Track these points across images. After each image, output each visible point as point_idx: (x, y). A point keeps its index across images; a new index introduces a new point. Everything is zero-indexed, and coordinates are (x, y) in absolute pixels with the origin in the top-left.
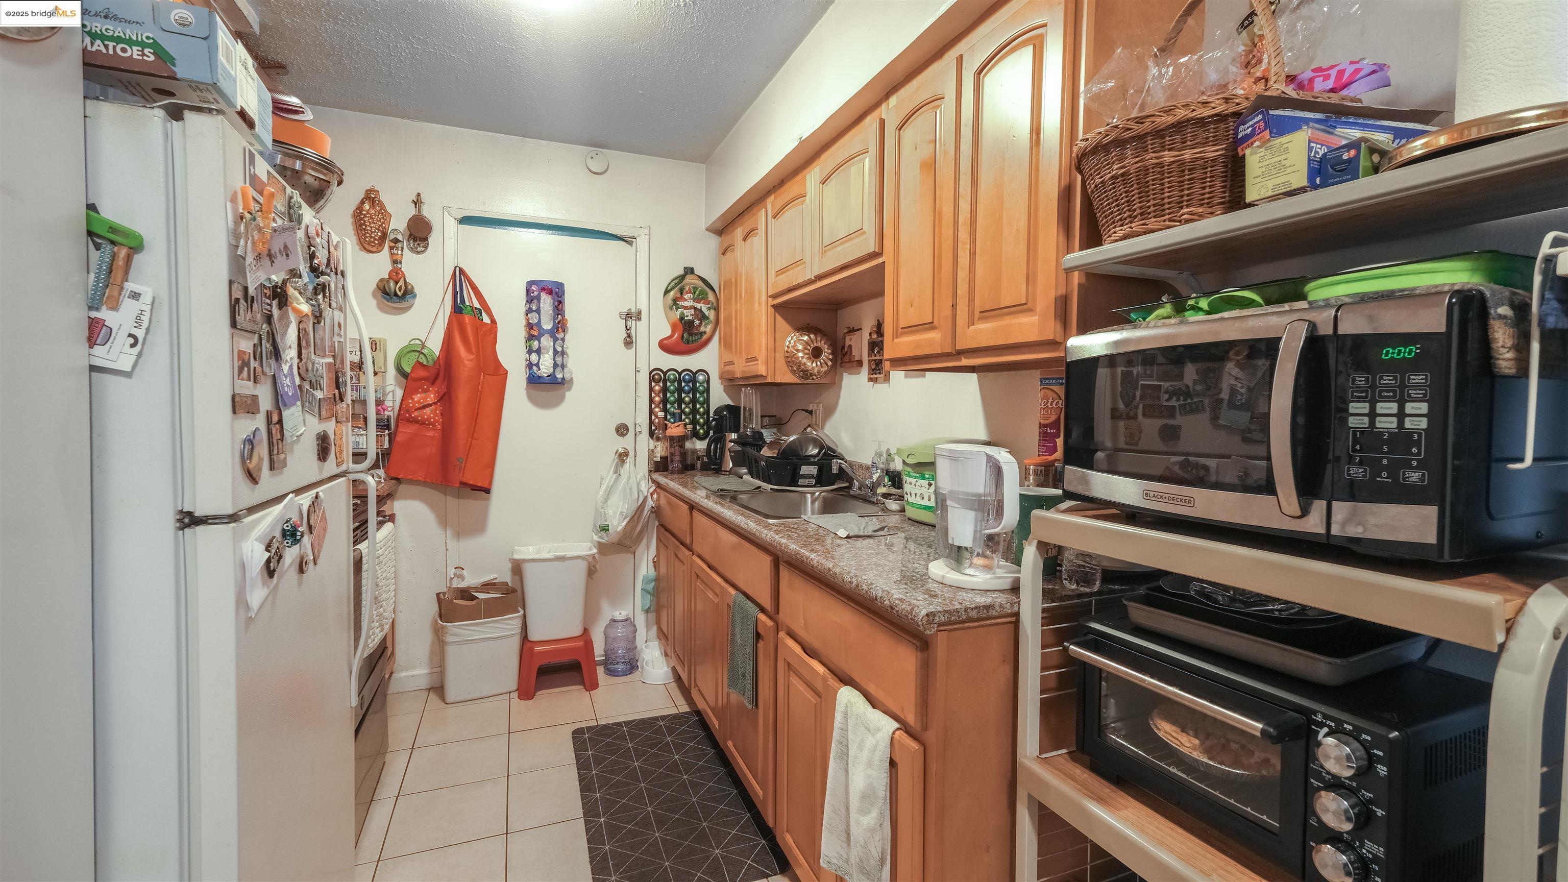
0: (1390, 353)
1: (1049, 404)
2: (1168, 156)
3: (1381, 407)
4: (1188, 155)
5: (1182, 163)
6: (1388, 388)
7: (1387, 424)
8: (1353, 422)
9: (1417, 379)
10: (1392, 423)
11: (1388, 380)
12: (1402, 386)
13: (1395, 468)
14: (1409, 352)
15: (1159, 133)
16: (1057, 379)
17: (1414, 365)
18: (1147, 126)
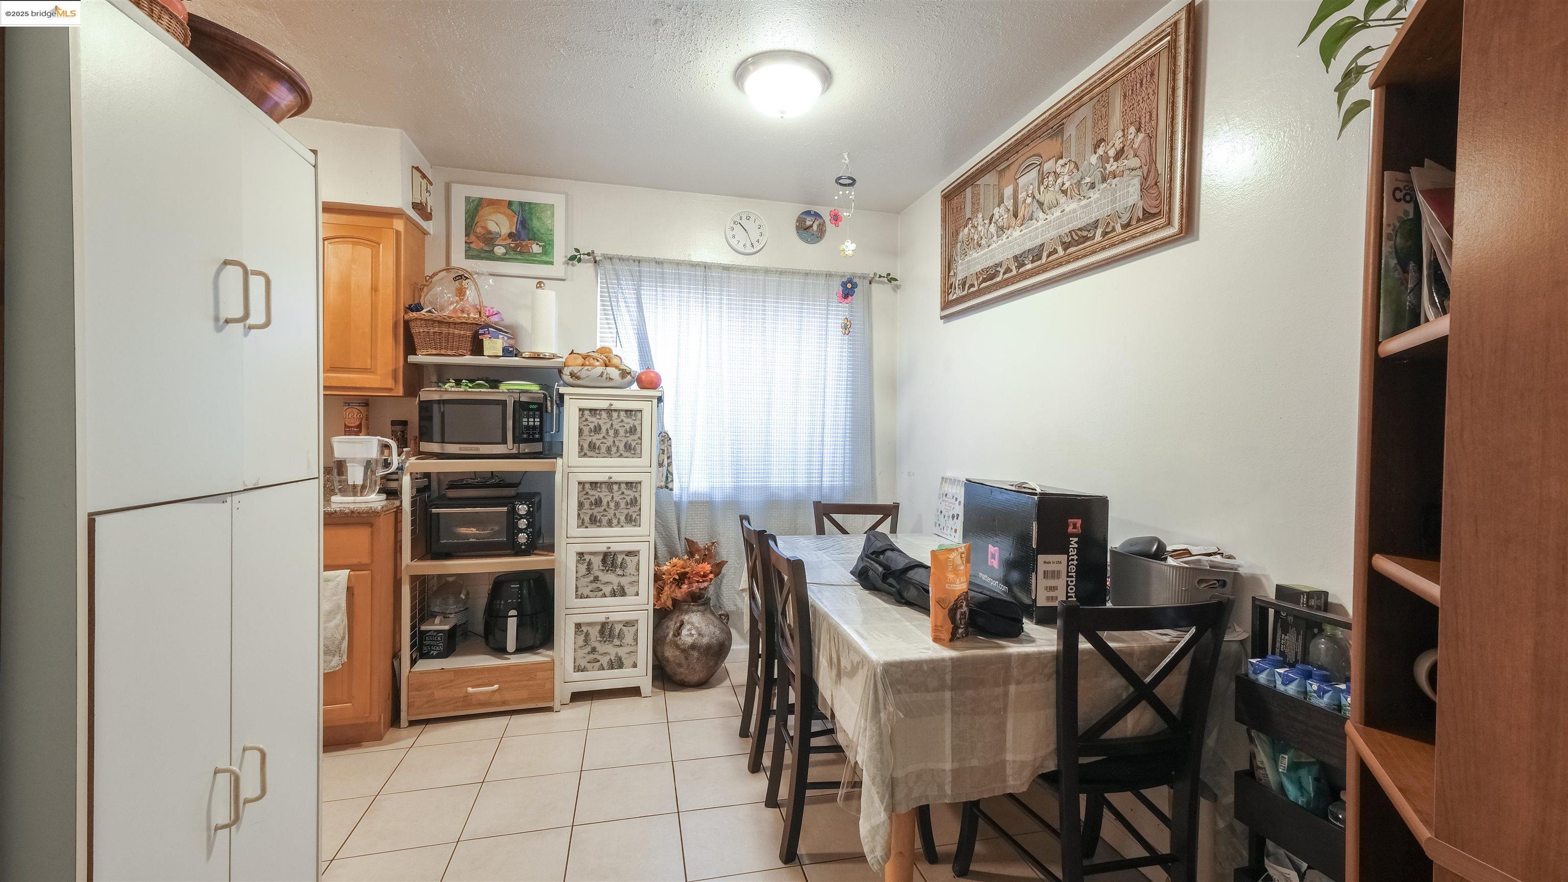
0: (531, 407)
1: (355, 416)
2: (456, 332)
3: (530, 420)
4: (462, 333)
5: (460, 335)
6: (531, 415)
7: (531, 424)
8: (524, 423)
9: (537, 413)
10: (532, 423)
11: (531, 413)
12: (534, 415)
13: (534, 434)
14: (535, 407)
15: (455, 323)
16: (359, 403)
17: (537, 410)
18: (451, 320)
